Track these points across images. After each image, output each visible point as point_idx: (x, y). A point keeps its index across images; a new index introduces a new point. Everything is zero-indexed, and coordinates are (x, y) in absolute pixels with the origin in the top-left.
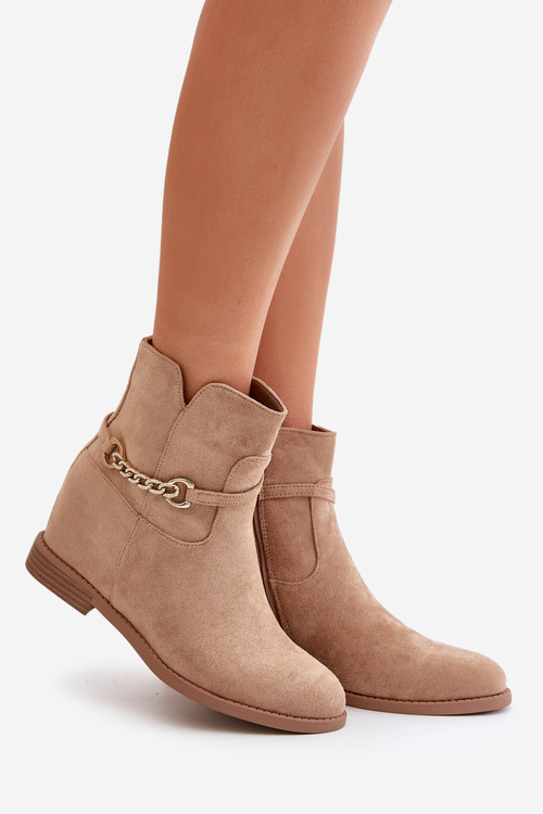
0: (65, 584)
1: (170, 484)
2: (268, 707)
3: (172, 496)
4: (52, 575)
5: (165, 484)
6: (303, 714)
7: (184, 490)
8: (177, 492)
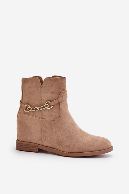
0: (29, 147)
2: (94, 150)
3: (47, 107)
5: (45, 105)
6: (103, 149)
7: (49, 104)
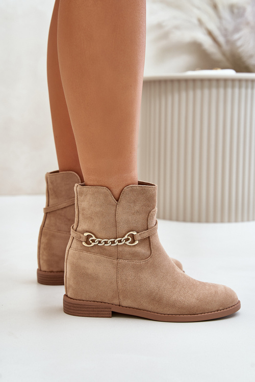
0: (95, 310)
1: (126, 237)
3: (129, 241)
4: (85, 309)
5: (124, 238)
7: (133, 236)
8: (131, 239)
